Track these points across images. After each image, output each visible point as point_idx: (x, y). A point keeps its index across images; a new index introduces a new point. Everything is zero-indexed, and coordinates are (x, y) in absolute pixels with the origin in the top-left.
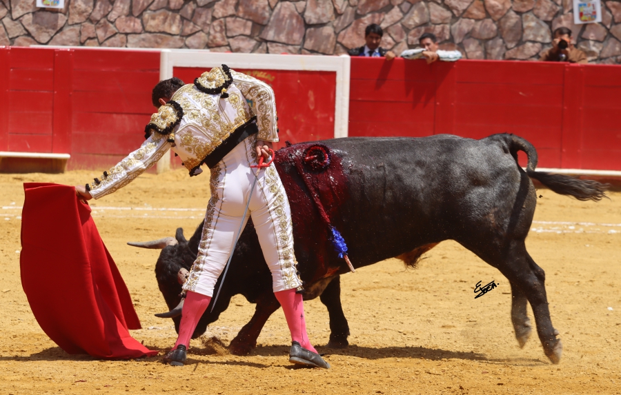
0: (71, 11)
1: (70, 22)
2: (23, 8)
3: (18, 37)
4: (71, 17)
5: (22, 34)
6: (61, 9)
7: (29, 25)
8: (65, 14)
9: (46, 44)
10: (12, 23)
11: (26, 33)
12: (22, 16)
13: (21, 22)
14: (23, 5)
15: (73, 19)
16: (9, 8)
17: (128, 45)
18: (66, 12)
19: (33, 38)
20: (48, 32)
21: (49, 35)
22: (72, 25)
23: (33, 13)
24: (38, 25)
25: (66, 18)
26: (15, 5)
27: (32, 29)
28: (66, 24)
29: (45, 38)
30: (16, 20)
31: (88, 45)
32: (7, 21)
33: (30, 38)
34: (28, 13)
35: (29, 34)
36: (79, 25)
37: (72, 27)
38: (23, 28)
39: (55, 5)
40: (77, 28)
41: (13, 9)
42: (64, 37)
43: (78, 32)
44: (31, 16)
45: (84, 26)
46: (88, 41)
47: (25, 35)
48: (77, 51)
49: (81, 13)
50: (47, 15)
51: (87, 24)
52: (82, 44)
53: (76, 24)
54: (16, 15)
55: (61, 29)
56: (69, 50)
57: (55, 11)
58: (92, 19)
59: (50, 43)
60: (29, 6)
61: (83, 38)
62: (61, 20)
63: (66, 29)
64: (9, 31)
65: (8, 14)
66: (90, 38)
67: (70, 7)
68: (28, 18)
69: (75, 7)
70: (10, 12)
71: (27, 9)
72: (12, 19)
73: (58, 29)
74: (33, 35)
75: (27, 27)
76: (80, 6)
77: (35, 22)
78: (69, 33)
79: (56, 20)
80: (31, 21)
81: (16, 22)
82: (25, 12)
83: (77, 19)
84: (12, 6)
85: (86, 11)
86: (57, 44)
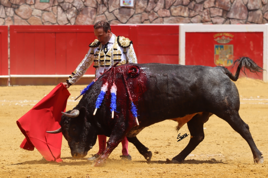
0: (137, 7)
1: (136, 13)
2: (114, 7)
3: (112, 20)
4: (137, 10)
5: (114, 19)
6: (132, 7)
7: (117, 15)
8: (134, 9)
9: (125, 23)
10: (109, 14)
11: (115, 18)
12: (114, 11)
13: (113, 13)
14: (114, 5)
15: (137, 11)
16: (107, 7)
17: (164, 22)
18: (134, 8)
19: (119, 21)
20: (126, 18)
21: (127, 19)
22: (137, 14)
23: (119, 9)
24: (121, 15)
25: (134, 11)
26: (110, 6)
27: (118, 16)
28: (135, 14)
29: (124, 20)
30: (111, 12)
31: (145, 23)
32: (107, 13)
33: (117, 21)
34: (116, 9)
35: (117, 19)
36: (141, 14)
37: (137, 15)
38: (114, 16)
39: (129, 5)
40: (140, 15)
41: (109, 8)
42: (134, 20)
43: (140, 17)
44: (118, 11)
45: (143, 14)
46: (145, 21)
47: (115, 19)
48: (140, 26)
49: (141, 8)
50: (125, 10)
51: (145, 13)
52: (142, 23)
53: (139, 13)
54: (111, 10)
55: (132, 16)
56: (136, 26)
57: (129, 8)
58: (146, 11)
59: (127, 23)
60: (117, 6)
61: (143, 20)
62: (132, 12)
63: (135, 16)
64: (108, 18)
65: (108, 10)
66: (146, 20)
67: (136, 5)
68: (117, 12)
69: (139, 6)
70: (108, 9)
71: (116, 7)
72: (109, 12)
73: (131, 16)
74: (119, 19)
75: (116, 16)
76: (141, 5)
77: (120, 13)
78: (136, 18)
79: (130, 12)
80: (118, 13)
81: (111, 13)
82: (115, 8)
83: (139, 11)
84: (109, 6)
85: (144, 7)
86: (131, 23)
